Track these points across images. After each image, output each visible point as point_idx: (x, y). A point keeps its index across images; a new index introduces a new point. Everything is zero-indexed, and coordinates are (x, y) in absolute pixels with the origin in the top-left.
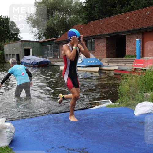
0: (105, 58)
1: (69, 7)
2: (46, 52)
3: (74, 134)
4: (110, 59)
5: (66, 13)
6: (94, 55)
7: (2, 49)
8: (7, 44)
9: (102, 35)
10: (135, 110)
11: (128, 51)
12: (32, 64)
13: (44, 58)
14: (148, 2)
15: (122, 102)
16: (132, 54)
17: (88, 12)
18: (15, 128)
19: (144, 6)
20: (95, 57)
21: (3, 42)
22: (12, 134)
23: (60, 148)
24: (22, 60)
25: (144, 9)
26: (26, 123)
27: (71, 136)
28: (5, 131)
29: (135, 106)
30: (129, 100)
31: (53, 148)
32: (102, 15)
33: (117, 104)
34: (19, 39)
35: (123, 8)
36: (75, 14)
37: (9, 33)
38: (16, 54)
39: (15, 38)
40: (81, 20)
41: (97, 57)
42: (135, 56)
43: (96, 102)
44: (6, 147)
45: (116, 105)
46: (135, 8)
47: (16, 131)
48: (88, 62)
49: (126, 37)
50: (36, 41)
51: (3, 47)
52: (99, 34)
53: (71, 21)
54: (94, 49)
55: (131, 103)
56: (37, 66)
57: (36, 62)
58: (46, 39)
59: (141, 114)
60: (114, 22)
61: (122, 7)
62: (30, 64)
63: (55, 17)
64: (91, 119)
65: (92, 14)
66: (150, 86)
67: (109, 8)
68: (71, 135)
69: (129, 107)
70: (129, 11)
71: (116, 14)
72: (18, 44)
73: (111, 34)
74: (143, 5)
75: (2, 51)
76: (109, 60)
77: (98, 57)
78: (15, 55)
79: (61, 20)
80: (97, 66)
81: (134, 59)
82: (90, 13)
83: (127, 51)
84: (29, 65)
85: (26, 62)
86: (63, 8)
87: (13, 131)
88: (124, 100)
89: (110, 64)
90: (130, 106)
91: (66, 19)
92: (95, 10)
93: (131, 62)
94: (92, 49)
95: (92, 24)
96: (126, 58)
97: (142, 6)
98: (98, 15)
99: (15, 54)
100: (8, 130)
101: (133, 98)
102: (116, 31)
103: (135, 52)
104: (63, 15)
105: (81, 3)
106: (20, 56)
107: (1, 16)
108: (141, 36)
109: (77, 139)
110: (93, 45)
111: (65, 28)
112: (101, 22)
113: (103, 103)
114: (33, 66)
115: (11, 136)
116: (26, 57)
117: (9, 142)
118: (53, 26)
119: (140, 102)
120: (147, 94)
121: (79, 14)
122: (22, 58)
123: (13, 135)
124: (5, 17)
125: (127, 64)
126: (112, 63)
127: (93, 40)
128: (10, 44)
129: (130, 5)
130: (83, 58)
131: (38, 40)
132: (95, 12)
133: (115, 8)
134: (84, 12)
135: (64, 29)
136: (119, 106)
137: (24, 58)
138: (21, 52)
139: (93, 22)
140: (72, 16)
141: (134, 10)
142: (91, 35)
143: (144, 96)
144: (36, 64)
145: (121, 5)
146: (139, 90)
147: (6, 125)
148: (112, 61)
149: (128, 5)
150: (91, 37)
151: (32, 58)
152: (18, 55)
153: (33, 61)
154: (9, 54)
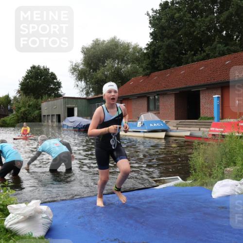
0: (173, 121)
1: (126, 54)
3: (131, 222)
4: (180, 122)
5: (122, 63)
6: (158, 117)
7: (38, 108)
8: (45, 102)
9: (168, 90)
10: (213, 190)
11: (203, 112)
12: (76, 127)
14: (228, 49)
15: (195, 180)
16: (209, 115)
17: (150, 61)
18: (53, 213)
19: (223, 54)
20: (159, 120)
21: (40, 99)
22: (49, 220)
23: (112, 241)
24: (64, 123)
25: (222, 58)
26: (68, 206)
27: (128, 225)
28: (40, 217)
29: (213, 185)
30: (204, 177)
31: (102, 241)
32: (168, 65)
33: (189, 182)
34: (60, 96)
35: (196, 56)
36: (133, 62)
37: (48, 87)
38: (57, 115)
39: (55, 94)
40: (141, 71)
41: (162, 119)
42: (213, 118)
43: (161, 180)
44: (41, 238)
45: (188, 184)
46: (211, 56)
47: (55, 216)
48: (151, 125)
49: (201, 92)
50: (82, 97)
51: (40, 105)
52: (164, 89)
53: (128, 72)
54: (158, 108)
55: (207, 181)
56: (83, 130)
57: (82, 125)
58: (95, 95)
59: (220, 196)
60: (184, 73)
61: (194, 55)
62: (74, 127)
63: (107, 67)
64: (154, 202)
65: (156, 62)
66: (232, 158)
67: (178, 56)
68: (127, 223)
69: (205, 187)
70: (203, 59)
71: (187, 63)
72: (60, 101)
73: (180, 89)
74: (221, 52)
75: (38, 111)
76: (178, 123)
77: (164, 119)
79: (114, 71)
80: (163, 131)
81: (211, 122)
82: (152, 62)
83: (201, 111)
84: (73, 129)
85: (69, 125)
86: (117, 55)
87: (51, 217)
88: (198, 177)
89: (179, 128)
90: (207, 185)
91: (121, 69)
92: (158, 58)
93: (208, 126)
94: (155, 108)
95: (156, 76)
96: (200, 120)
97: (219, 54)
98: (163, 64)
99: (54, 115)
100: (44, 215)
101: (210, 175)
102: (188, 86)
103: (212, 112)
104: (118, 64)
105: (141, 49)
106: (62, 117)
107: (39, 66)
108: (219, 91)
109: (136, 230)
110: (157, 104)
111: (120, 81)
112: (168, 73)
113: (170, 180)
114: (77, 130)
115: (48, 224)
116: (69, 118)
117: (46, 231)
118: (104, 78)
119: (219, 180)
120: (228, 169)
121: (139, 63)
122: (64, 120)
123: (50, 222)
124: (44, 67)
125: (202, 129)
126: (182, 127)
127: (156, 97)
128: (49, 101)
129: (204, 51)
130: (143, 120)
131: (85, 96)
132: (160, 61)
133: (185, 56)
134: (145, 60)
135: (119, 83)
136: (191, 185)
137: (66, 119)
138: (63, 112)
139: (156, 73)
140: (129, 66)
141: (210, 58)
142: (155, 90)
143: (225, 173)
145: (193, 52)
146: (217, 164)
147: (42, 210)
148: (182, 124)
149: (202, 52)
150: (154, 92)
151: (77, 120)
152: (59, 116)
153: (78, 124)
154: (48, 114)
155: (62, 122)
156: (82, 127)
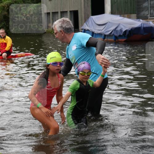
2: (146, 4)
12: (110, 35)
13: (141, 20)
24: (86, 27)
38: (70, 11)
56: (124, 40)
57: (121, 30)
62: (105, 36)
78: (69, 13)
84: (104, 39)
85: (96, 32)
99: (66, 12)
106: (81, 16)
114: (113, 40)
116: (94, 17)
122: (85, 21)
137: (89, 19)
138: (83, 6)
144: (120, 36)
152: (75, 15)
153: (113, 28)
154: (54, 11)
155: (82, 25)
156: (122, 35)
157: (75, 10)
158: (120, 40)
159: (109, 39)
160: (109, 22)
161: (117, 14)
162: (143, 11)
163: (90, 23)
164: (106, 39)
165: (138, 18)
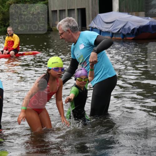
12: (118, 33)
13: (149, 18)
24: (93, 25)
38: (78, 9)
56: (131, 38)
57: (129, 28)
62: (113, 34)
78: (76, 11)
84: (112, 37)
85: (104, 30)
99: (74, 10)
106: (88, 13)
114: (121, 38)
116: (102, 15)
138: (90, 4)
144: (128, 34)
152: (82, 12)
153: (121, 26)
154: (61, 9)
155: (90, 23)
156: (130, 33)
157: (82, 7)
158: (128, 38)
159: (117, 38)
160: (117, 20)
161: (126, 12)
162: (151, 8)
163: (98, 21)
164: (113, 38)
165: (147, 16)
